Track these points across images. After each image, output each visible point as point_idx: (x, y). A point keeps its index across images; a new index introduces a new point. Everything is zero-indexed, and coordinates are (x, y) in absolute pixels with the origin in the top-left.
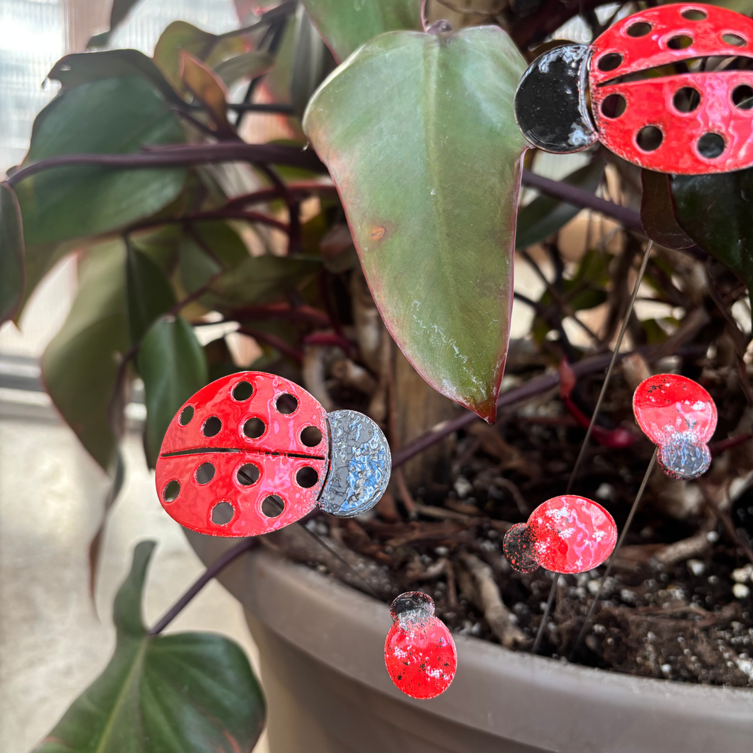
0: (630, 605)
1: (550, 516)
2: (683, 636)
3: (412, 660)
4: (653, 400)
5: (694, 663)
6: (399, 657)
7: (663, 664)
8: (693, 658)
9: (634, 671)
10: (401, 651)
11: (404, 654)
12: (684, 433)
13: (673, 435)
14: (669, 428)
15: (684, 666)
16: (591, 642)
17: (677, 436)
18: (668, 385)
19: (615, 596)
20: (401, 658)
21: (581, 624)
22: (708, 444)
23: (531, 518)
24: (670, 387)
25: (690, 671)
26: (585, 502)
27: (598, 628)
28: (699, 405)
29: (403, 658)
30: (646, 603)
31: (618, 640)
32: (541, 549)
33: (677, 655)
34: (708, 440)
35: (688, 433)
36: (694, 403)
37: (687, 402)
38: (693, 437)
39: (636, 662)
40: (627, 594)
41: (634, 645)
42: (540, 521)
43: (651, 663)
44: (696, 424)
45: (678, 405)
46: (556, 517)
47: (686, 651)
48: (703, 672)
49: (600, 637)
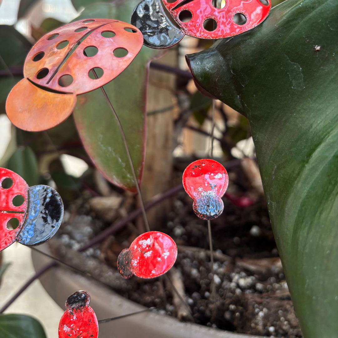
0: (260, 292)
1: (141, 244)
2: (281, 310)
3: (73, 333)
4: (194, 174)
5: (286, 325)
6: (66, 331)
7: (270, 326)
8: (286, 323)
9: (249, 332)
10: (68, 328)
11: (69, 329)
12: (208, 192)
13: (202, 193)
14: (200, 189)
15: (281, 328)
16: (227, 316)
17: (204, 194)
18: (204, 165)
19: (252, 287)
20: (67, 332)
21: (223, 304)
22: (222, 198)
23: (131, 246)
24: (205, 166)
25: (284, 330)
26: (161, 234)
27: (232, 307)
28: (219, 176)
29: (68, 332)
30: (268, 291)
31: (242, 314)
32: (134, 264)
33: (277, 321)
34: (222, 196)
35: (211, 192)
36: (216, 174)
37: (212, 174)
38: (213, 194)
39: (250, 326)
40: (259, 286)
41: (250, 317)
42: (136, 247)
43: (260, 327)
44: (215, 186)
45: (207, 176)
46: (144, 245)
47: (282, 318)
48: (291, 331)
49: (233, 312)
